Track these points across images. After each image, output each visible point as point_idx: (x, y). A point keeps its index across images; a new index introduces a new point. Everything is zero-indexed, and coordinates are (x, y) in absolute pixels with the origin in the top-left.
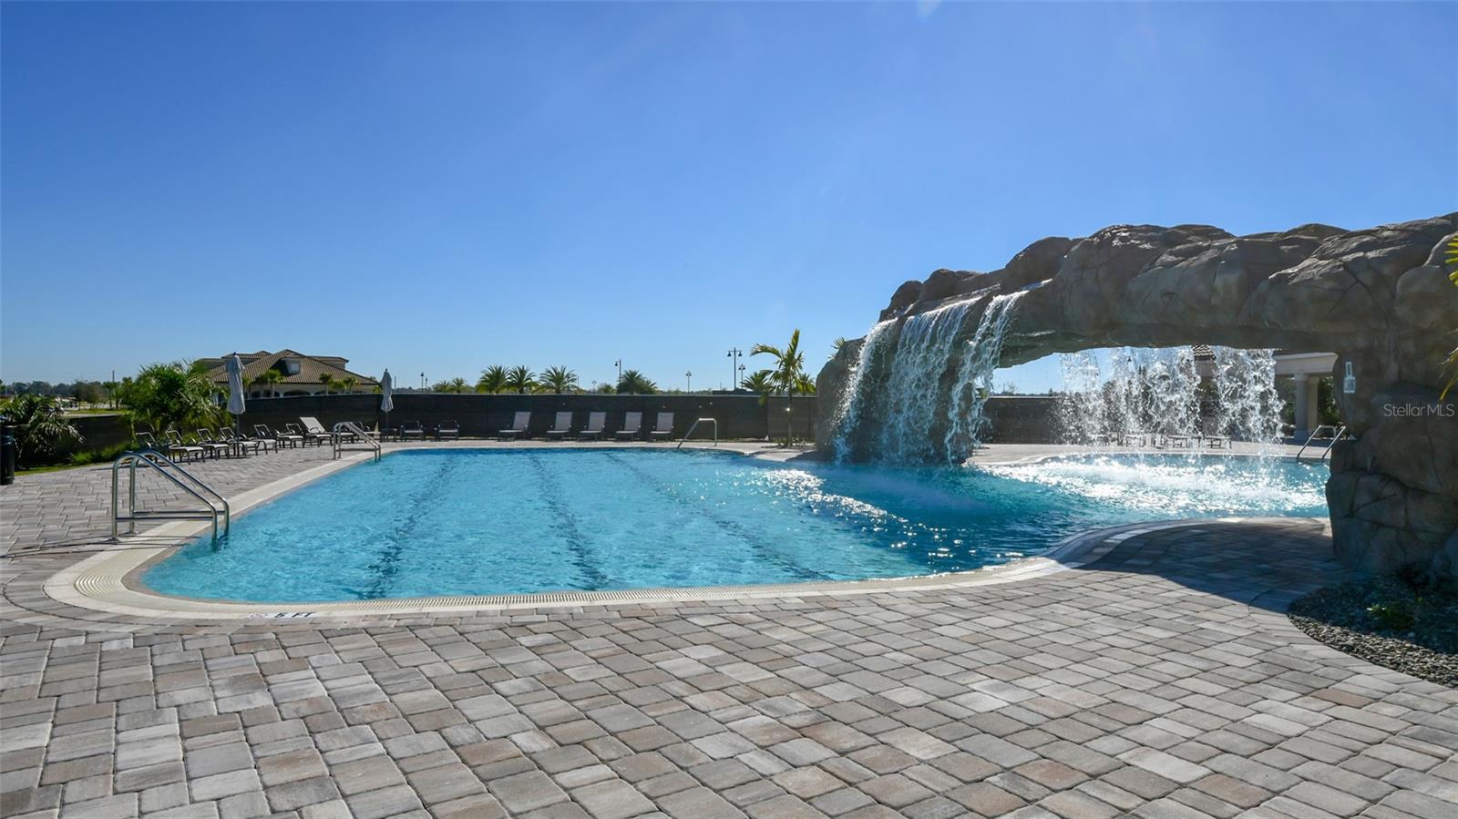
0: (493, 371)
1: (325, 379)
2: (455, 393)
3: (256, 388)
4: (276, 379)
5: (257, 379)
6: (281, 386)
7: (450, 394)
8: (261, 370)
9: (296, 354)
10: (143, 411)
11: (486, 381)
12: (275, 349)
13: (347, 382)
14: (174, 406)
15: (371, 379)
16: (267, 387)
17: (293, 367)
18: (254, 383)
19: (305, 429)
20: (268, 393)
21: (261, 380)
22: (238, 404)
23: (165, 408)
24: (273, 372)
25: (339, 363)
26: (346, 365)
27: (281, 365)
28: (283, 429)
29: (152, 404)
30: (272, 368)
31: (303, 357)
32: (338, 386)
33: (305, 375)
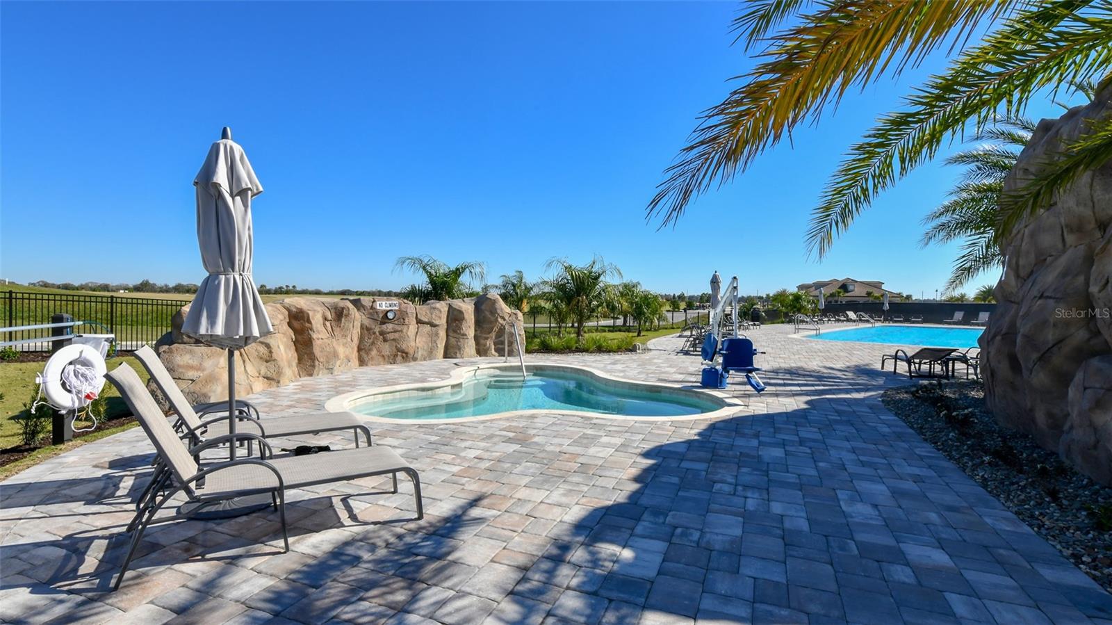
0: (986, 288)
1: (869, 294)
2: (960, 303)
3: (830, 299)
4: (841, 294)
5: (831, 294)
6: (844, 298)
7: (956, 303)
8: (834, 290)
9: (853, 280)
10: (787, 308)
11: (982, 295)
12: (841, 278)
13: (882, 296)
14: (798, 305)
15: (899, 294)
16: (836, 298)
17: (851, 288)
18: (829, 296)
19: (847, 316)
20: (837, 302)
21: (832, 295)
22: (822, 305)
23: (795, 307)
24: (839, 290)
25: (878, 285)
26: (883, 285)
27: (844, 287)
28: (839, 316)
29: (790, 305)
30: (839, 288)
31: (857, 282)
32: (877, 298)
33: (858, 292)
